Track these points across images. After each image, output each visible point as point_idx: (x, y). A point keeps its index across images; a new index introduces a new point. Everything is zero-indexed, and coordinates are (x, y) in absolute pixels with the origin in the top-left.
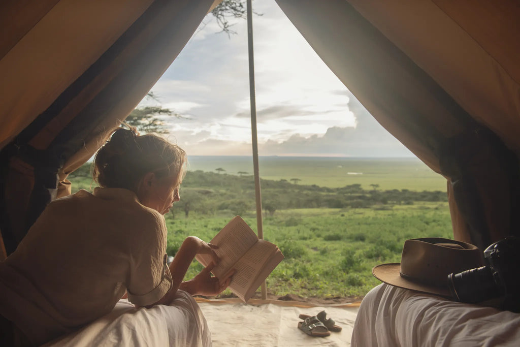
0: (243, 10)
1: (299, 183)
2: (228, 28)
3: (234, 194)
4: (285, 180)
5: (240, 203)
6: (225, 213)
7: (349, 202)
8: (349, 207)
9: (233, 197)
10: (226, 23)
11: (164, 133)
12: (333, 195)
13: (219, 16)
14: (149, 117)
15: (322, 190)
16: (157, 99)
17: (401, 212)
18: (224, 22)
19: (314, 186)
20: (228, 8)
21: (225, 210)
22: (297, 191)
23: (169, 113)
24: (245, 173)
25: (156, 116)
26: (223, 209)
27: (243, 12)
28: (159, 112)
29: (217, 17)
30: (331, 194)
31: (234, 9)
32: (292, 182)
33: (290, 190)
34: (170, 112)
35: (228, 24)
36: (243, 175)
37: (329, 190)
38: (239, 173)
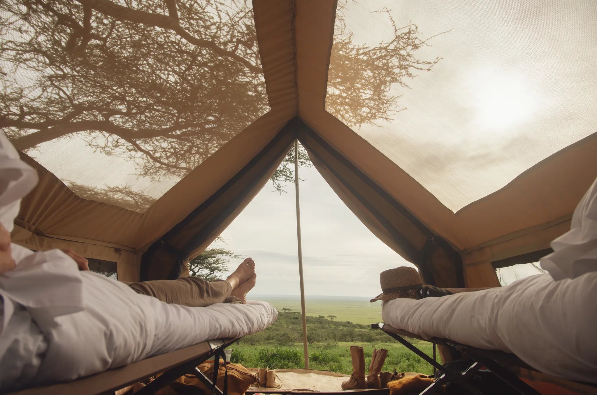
0: (292, 176)
1: (336, 320)
2: (280, 189)
3: (279, 328)
4: (323, 317)
5: (284, 335)
6: (270, 343)
7: (378, 337)
8: (379, 342)
9: (278, 330)
10: (279, 185)
11: (224, 271)
12: (365, 331)
13: (275, 180)
14: (214, 257)
15: (355, 326)
16: (223, 240)
17: (425, 345)
18: (278, 184)
19: (348, 322)
20: (281, 174)
21: (271, 341)
22: (333, 326)
23: (230, 255)
24: (289, 310)
25: (219, 256)
26: (269, 340)
27: (291, 178)
28: (222, 254)
29: (274, 181)
30: (363, 330)
31: (286, 176)
32: (329, 319)
33: (327, 326)
34: (230, 253)
35: (280, 185)
36: (287, 311)
37: (361, 327)
38: (283, 309)
